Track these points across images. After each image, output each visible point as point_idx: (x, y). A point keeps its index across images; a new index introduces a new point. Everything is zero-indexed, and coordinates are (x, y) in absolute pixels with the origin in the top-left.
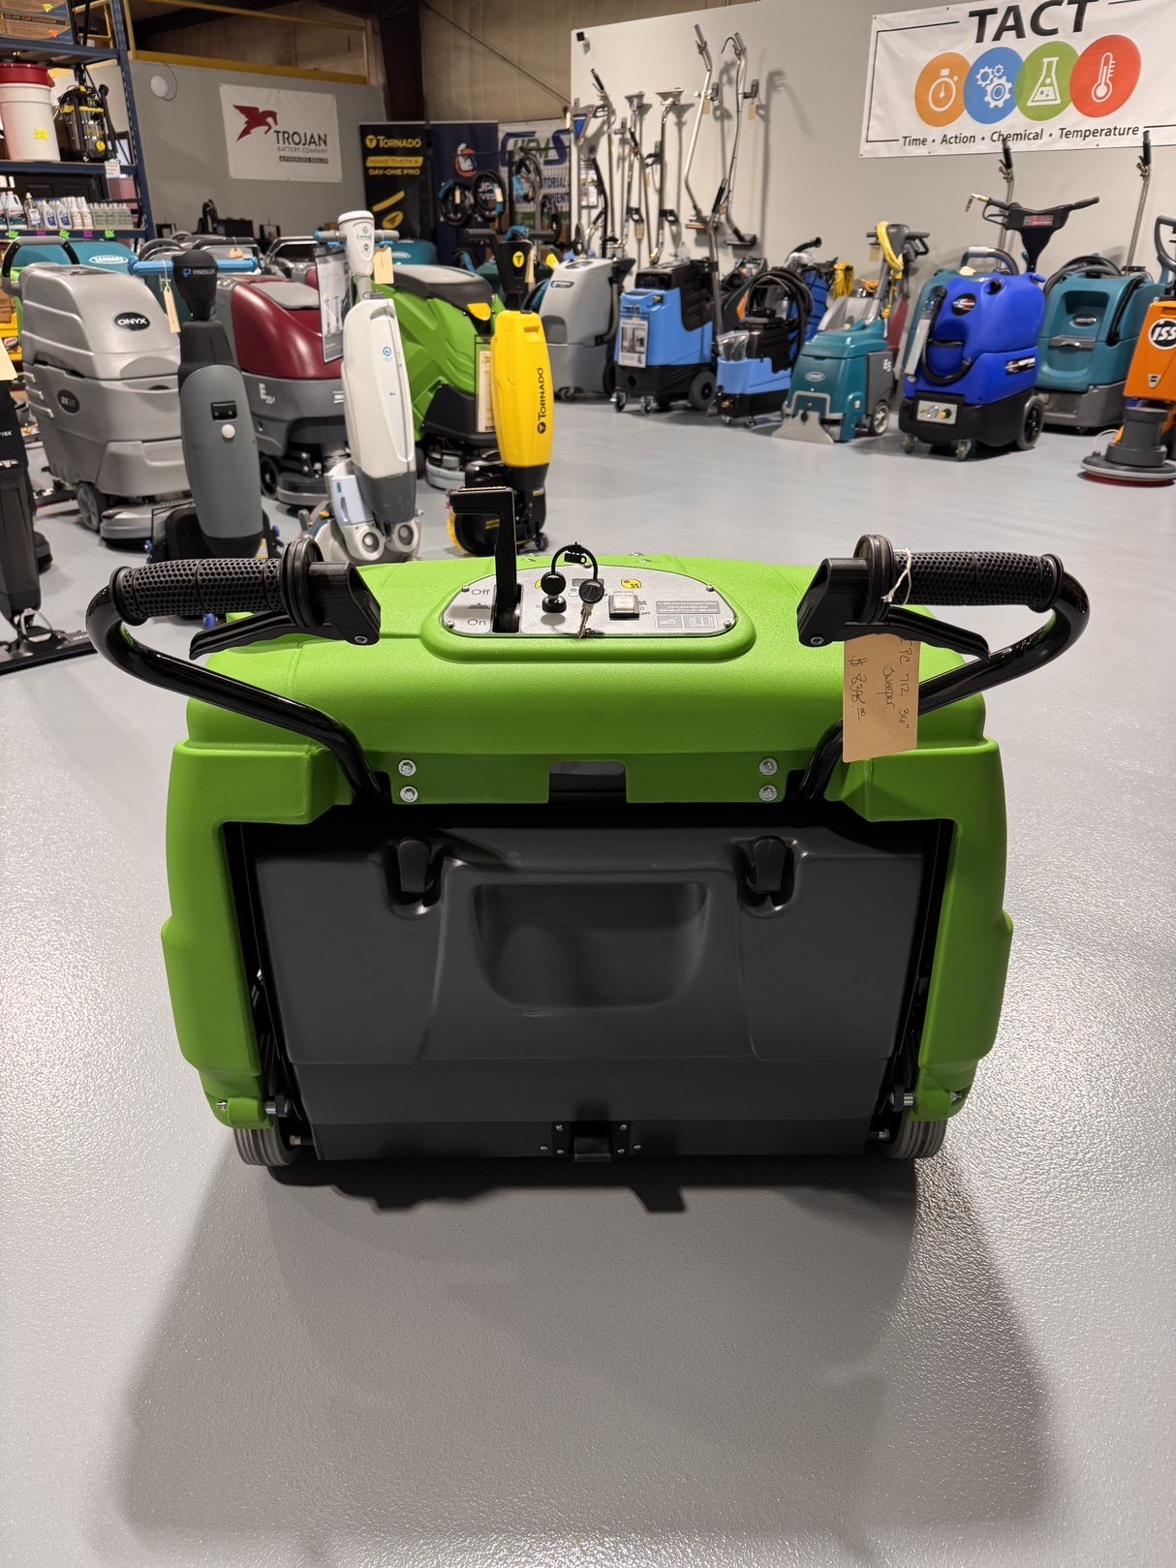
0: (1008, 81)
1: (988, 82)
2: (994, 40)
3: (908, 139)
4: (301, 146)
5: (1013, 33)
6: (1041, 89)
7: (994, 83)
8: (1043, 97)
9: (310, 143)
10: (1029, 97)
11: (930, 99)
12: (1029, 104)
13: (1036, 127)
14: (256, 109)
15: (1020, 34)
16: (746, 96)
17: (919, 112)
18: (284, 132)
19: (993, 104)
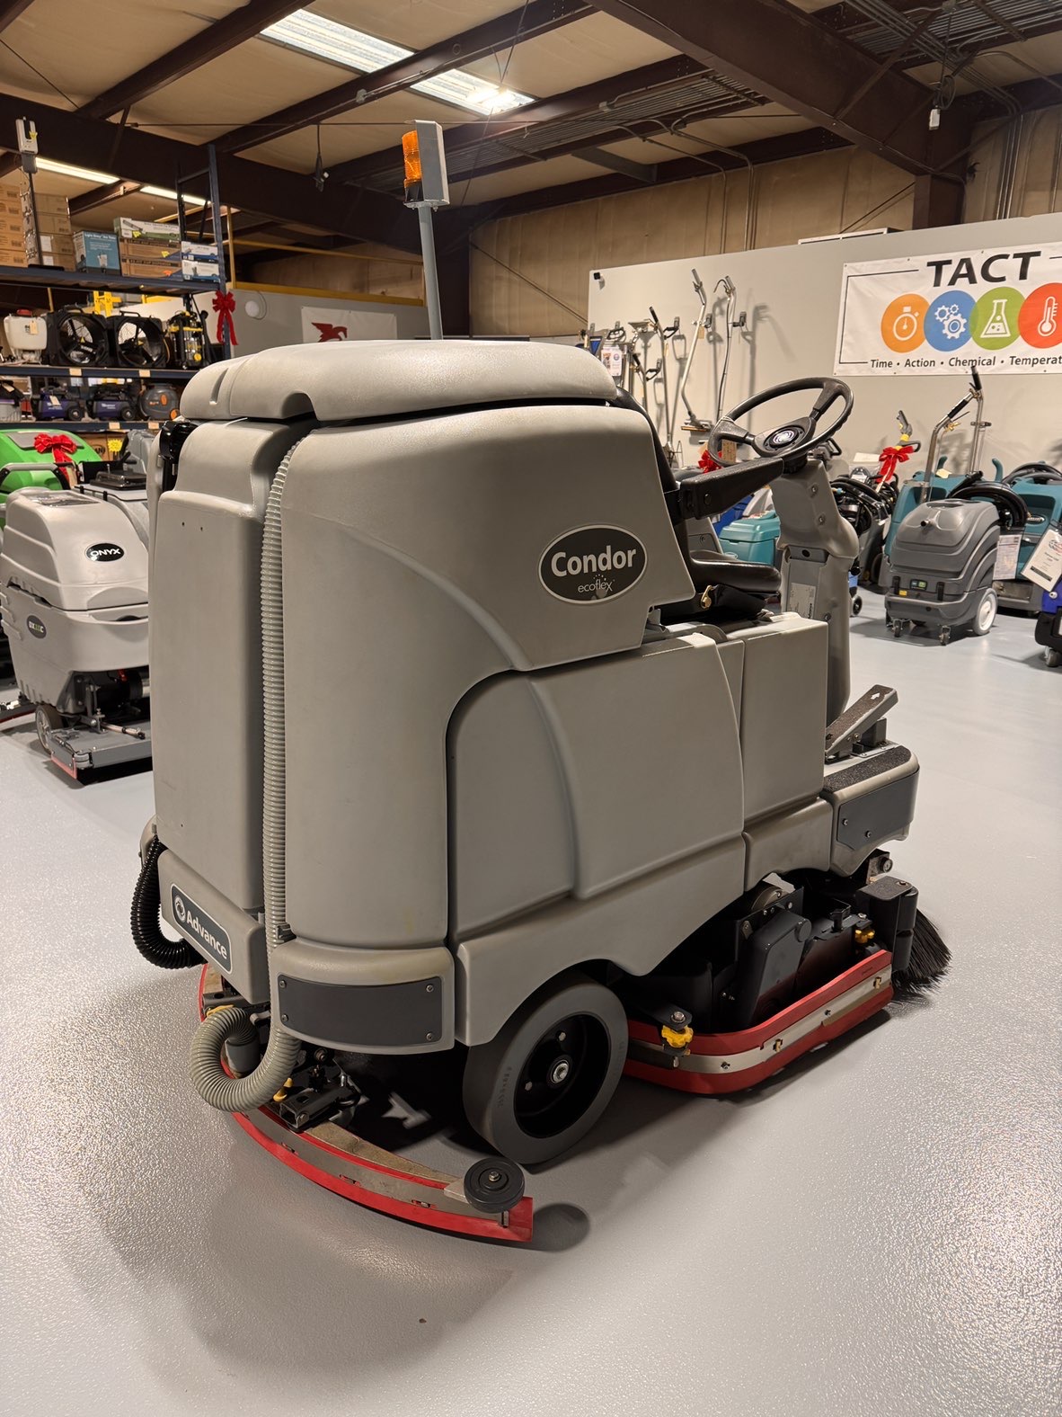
0: (963, 317)
1: (945, 318)
2: (950, 284)
3: (875, 362)
5: (967, 279)
6: (993, 325)
7: (951, 319)
8: (995, 331)
10: (981, 332)
11: (895, 330)
12: (982, 336)
13: (989, 355)
15: (973, 281)
16: (735, 325)
17: (885, 342)
19: (950, 336)
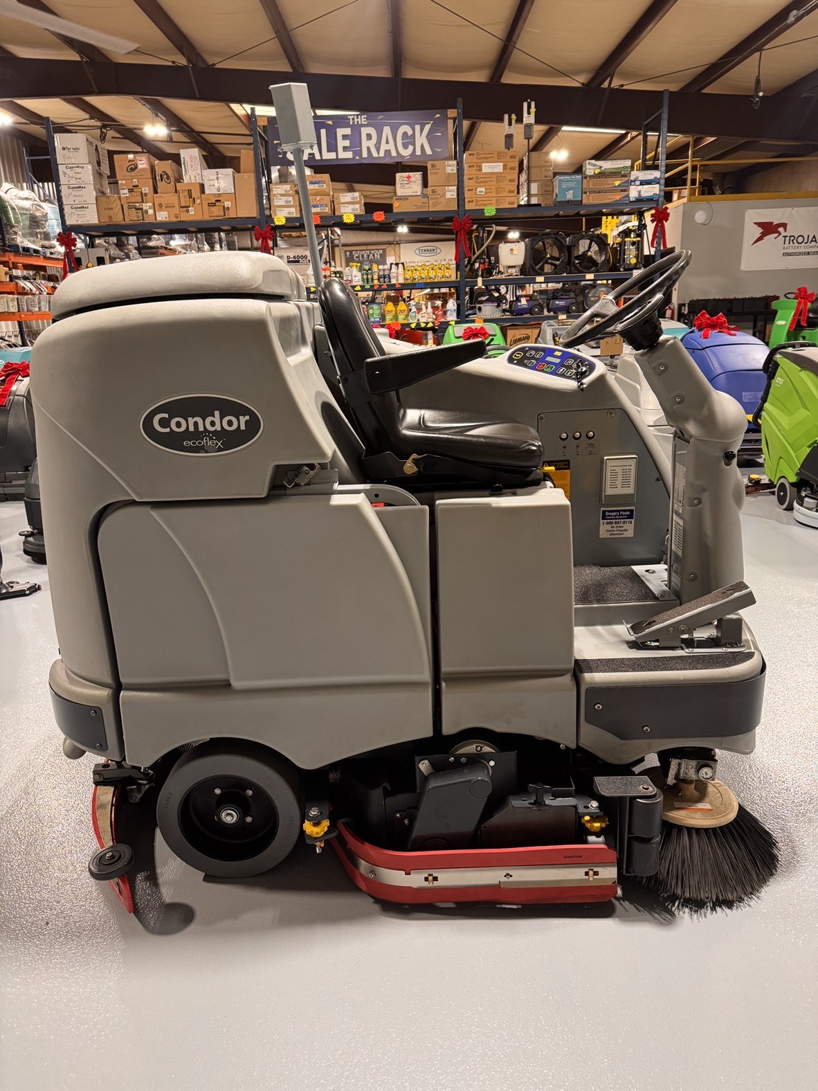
4: (803, 244)
9: (812, 241)
14: (772, 223)
18: (790, 236)
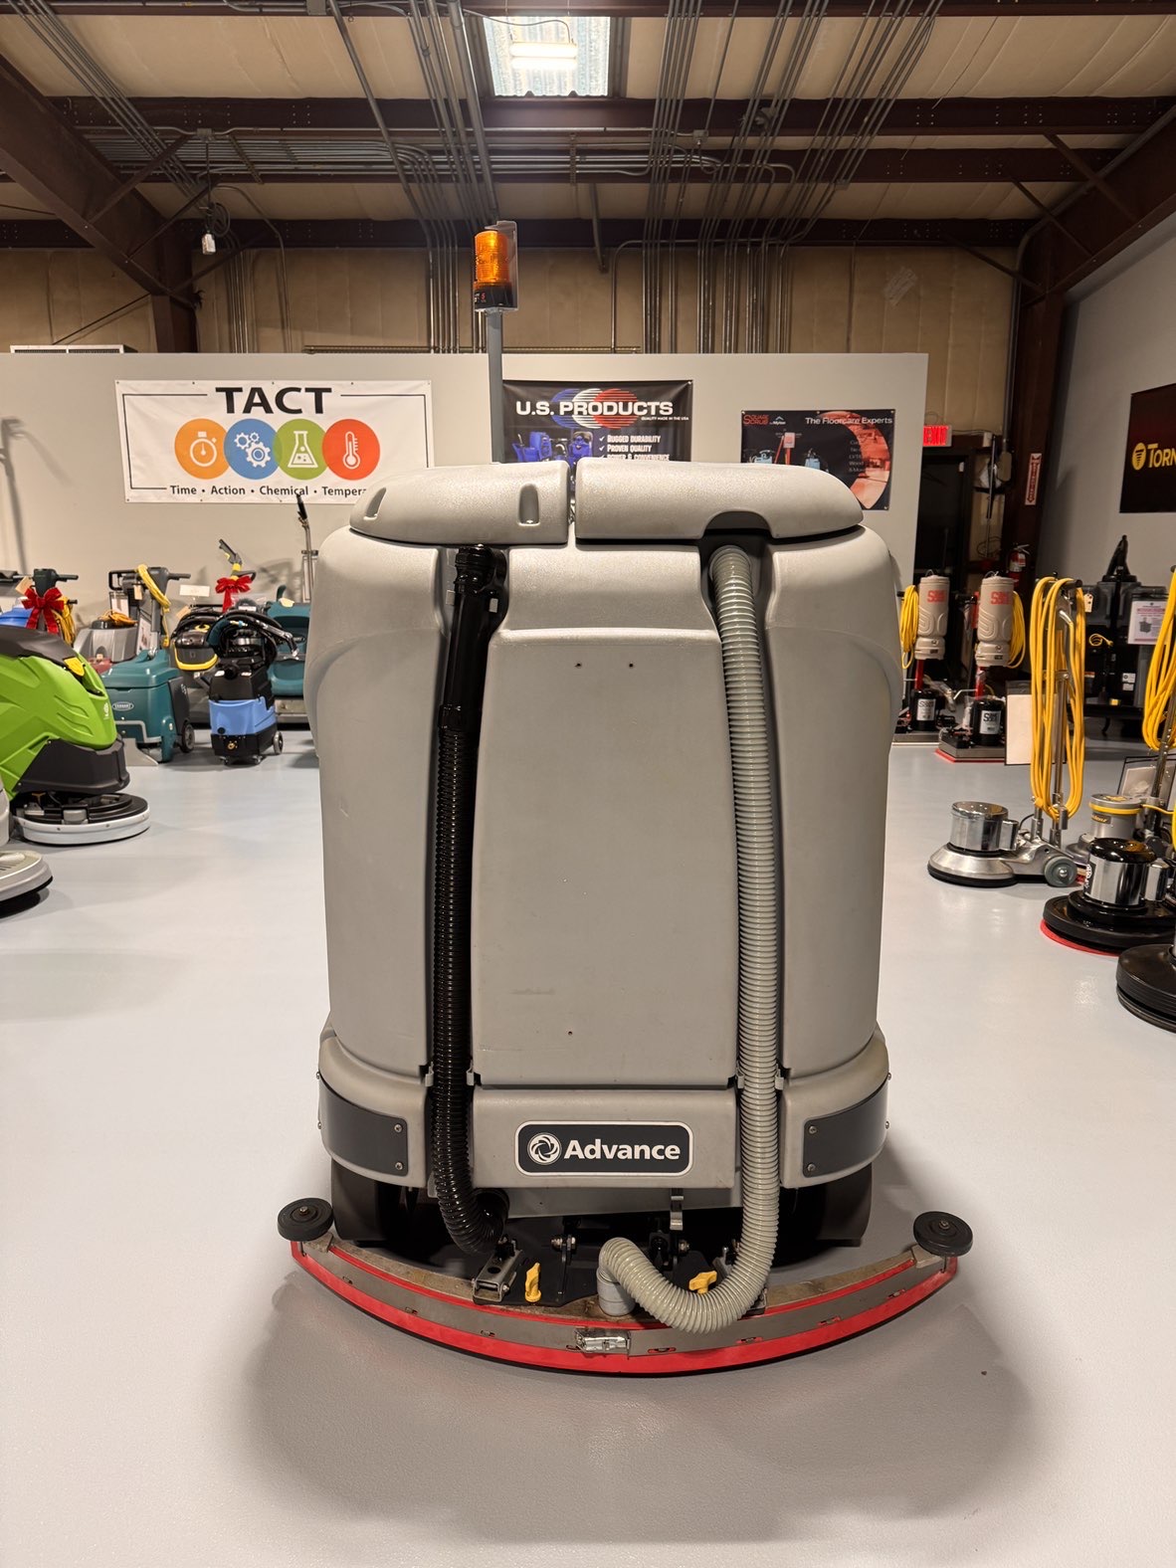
0: (265, 446)
1: (247, 445)
2: (244, 412)
3: (176, 489)
5: (261, 408)
6: (298, 455)
7: (251, 446)
8: (301, 461)
10: (288, 462)
11: (192, 455)
12: (290, 465)
13: (300, 485)
15: (268, 410)
17: (184, 467)
19: (255, 464)
